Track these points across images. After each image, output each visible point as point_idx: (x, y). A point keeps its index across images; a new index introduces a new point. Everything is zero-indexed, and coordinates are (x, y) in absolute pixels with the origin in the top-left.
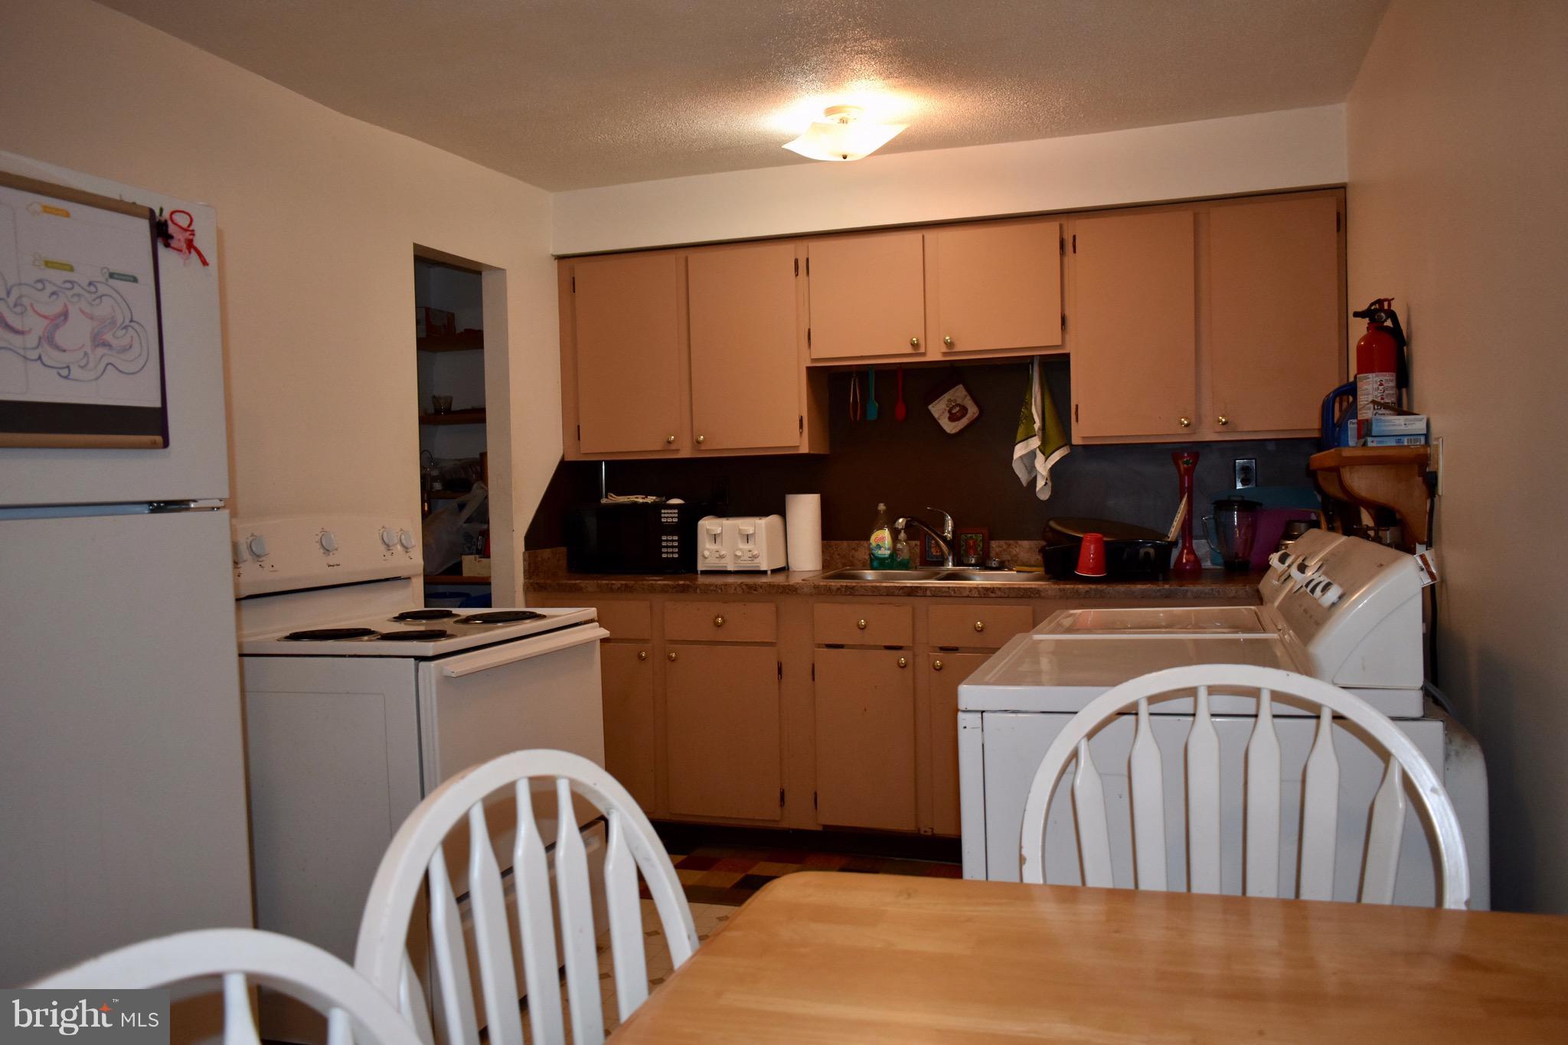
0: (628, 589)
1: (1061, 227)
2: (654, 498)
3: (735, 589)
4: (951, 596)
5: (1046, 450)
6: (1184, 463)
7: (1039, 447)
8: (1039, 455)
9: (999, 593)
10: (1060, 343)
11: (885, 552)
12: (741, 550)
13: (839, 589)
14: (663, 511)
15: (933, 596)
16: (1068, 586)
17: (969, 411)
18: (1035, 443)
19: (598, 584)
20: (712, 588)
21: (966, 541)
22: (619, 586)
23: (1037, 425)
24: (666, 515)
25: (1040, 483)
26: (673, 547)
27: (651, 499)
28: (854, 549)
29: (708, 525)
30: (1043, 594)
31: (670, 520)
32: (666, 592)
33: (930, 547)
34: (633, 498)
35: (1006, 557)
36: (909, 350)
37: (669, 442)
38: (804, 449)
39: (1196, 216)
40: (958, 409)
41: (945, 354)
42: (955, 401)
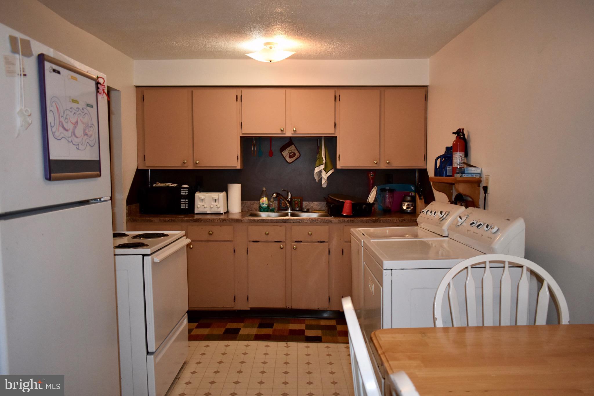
0: (173, 221)
1: (335, 92)
2: (176, 184)
3: (217, 221)
4: (300, 223)
5: (326, 170)
6: (371, 175)
7: (323, 169)
8: (323, 171)
9: (317, 222)
10: (334, 133)
11: (265, 206)
12: (213, 205)
13: (258, 220)
14: (181, 190)
15: (294, 223)
16: (341, 219)
17: (296, 154)
18: (322, 167)
19: (160, 219)
20: (208, 220)
21: (294, 202)
22: (169, 220)
23: (324, 161)
24: (183, 191)
25: (323, 182)
26: (185, 204)
27: (175, 185)
28: (252, 204)
29: (199, 195)
30: (332, 222)
31: (184, 193)
32: (189, 222)
33: (281, 204)
34: (167, 184)
35: (308, 207)
36: (280, 132)
37: (184, 163)
38: (239, 167)
39: (380, 92)
40: (292, 154)
41: (292, 134)
42: (291, 151)
